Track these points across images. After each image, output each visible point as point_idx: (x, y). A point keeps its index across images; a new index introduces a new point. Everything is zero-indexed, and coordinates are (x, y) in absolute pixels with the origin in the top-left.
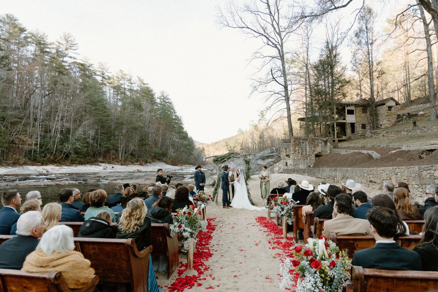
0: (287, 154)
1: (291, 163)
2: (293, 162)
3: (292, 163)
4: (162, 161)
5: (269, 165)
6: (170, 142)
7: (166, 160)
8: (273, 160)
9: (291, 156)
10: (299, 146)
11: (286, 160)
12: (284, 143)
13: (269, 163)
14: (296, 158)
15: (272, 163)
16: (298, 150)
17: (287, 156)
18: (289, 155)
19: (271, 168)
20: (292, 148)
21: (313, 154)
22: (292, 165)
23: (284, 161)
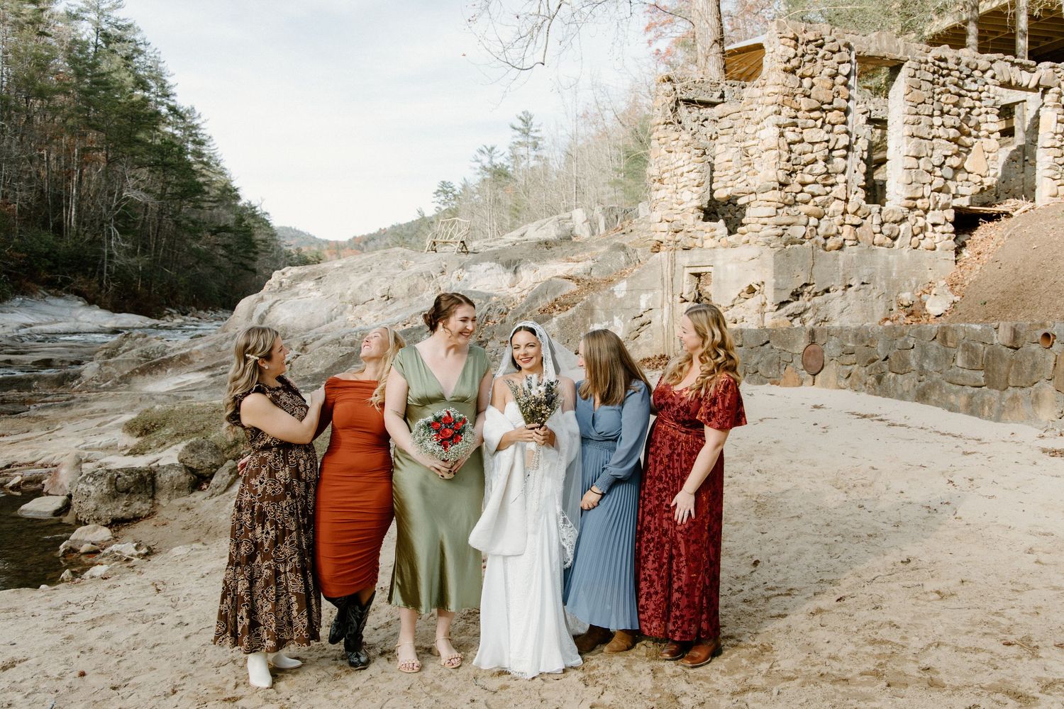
0: (720, 194)
1: (753, 280)
2: (778, 271)
3: (764, 274)
4: (68, 291)
5: (549, 299)
6: (109, 207)
7: (84, 288)
8: (578, 268)
9: (757, 212)
10: (832, 117)
11: (695, 257)
12: (683, 109)
13: (548, 286)
14: (798, 231)
15: (573, 286)
16: (820, 151)
17: (711, 212)
18: (731, 201)
19: (563, 325)
20: (769, 134)
21: (943, 198)
22: (769, 295)
23: (684, 259)
